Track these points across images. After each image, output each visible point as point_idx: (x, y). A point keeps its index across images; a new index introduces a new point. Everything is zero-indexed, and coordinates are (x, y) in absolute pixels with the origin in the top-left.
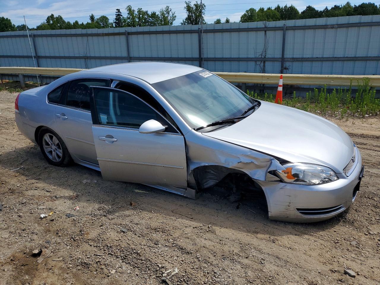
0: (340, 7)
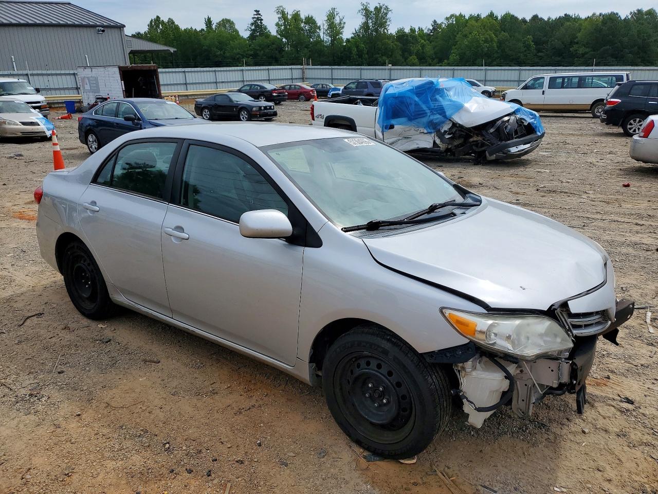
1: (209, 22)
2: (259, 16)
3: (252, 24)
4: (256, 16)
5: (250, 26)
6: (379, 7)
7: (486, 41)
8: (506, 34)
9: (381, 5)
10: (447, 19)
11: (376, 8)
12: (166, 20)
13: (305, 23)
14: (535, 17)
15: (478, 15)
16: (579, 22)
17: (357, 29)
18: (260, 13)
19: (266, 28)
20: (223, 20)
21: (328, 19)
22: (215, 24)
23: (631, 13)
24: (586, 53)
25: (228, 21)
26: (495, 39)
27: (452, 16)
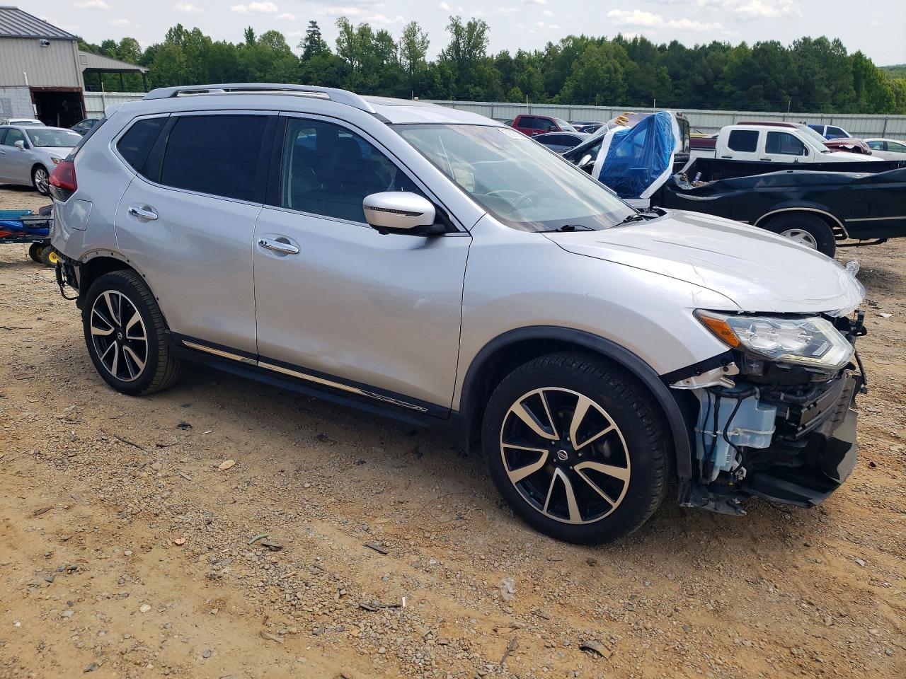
0: (723, 44)
1: (250, 35)
2: (315, 29)
3: (307, 39)
4: (312, 29)
5: (303, 41)
6: (473, 22)
7: (608, 71)
8: (635, 64)
9: (476, 20)
10: (563, 41)
11: (470, 24)
12: (190, 30)
13: (377, 40)
14: (674, 44)
15: (603, 38)
16: (727, 52)
17: (445, 51)
18: (317, 25)
19: (324, 45)
20: (269, 33)
21: (406, 36)
22: (258, 37)
23: (794, 43)
24: (732, 92)
25: (276, 34)
26: (621, 70)
27: (569, 37)
